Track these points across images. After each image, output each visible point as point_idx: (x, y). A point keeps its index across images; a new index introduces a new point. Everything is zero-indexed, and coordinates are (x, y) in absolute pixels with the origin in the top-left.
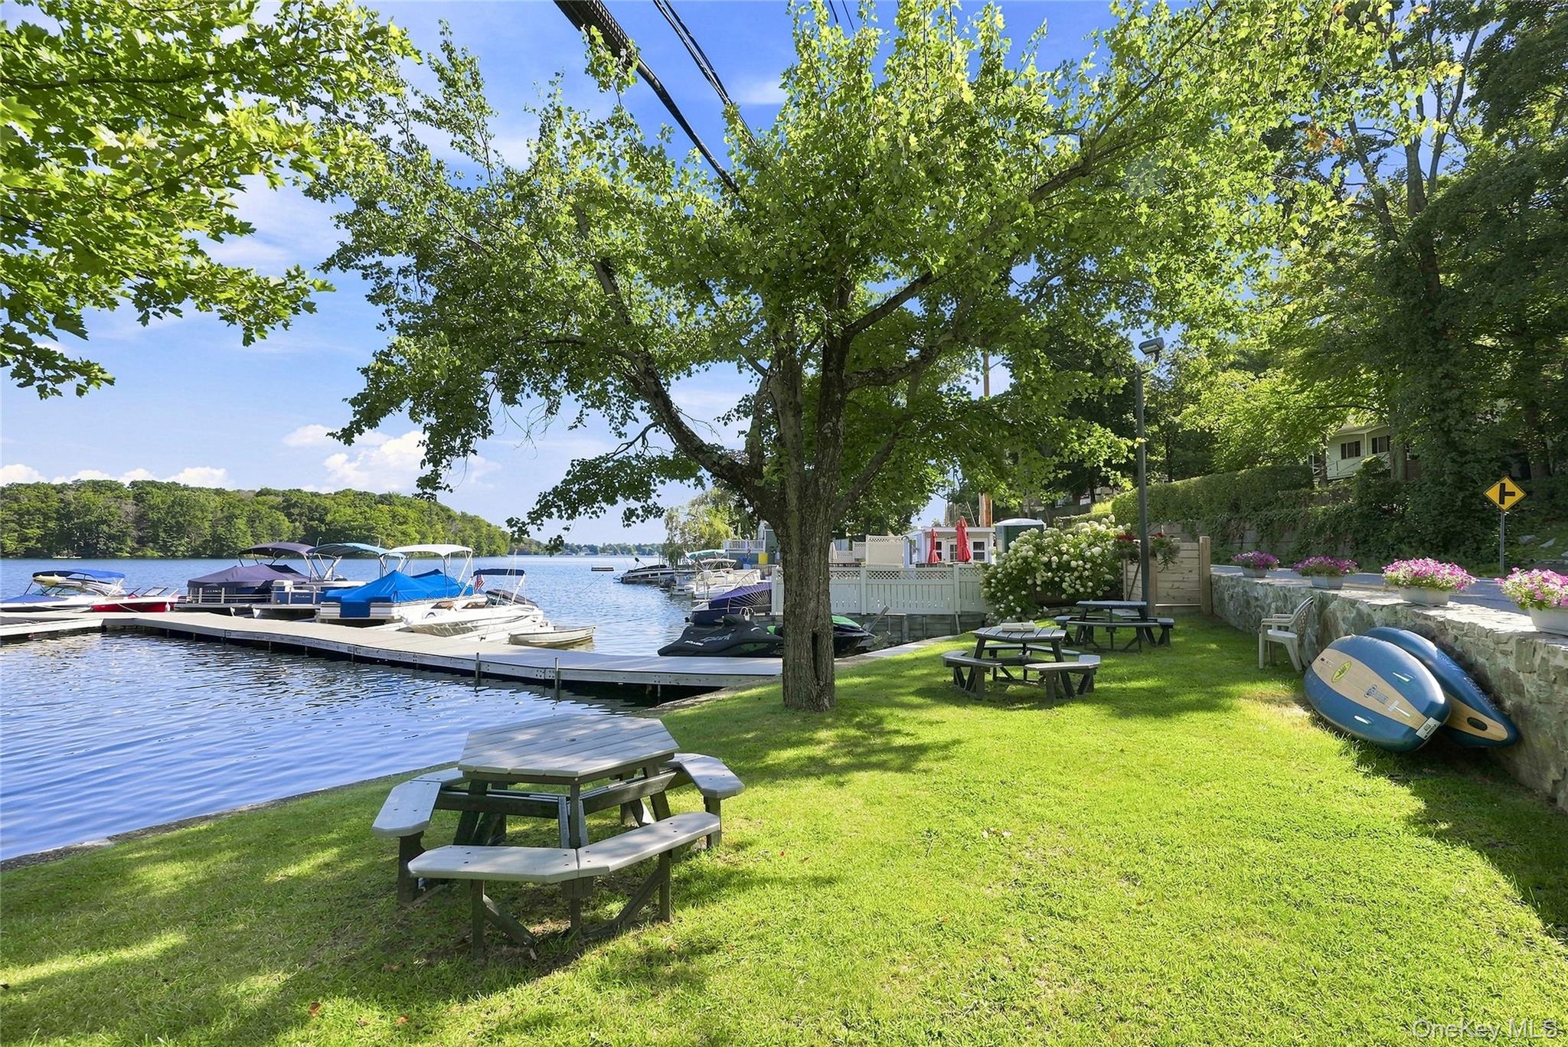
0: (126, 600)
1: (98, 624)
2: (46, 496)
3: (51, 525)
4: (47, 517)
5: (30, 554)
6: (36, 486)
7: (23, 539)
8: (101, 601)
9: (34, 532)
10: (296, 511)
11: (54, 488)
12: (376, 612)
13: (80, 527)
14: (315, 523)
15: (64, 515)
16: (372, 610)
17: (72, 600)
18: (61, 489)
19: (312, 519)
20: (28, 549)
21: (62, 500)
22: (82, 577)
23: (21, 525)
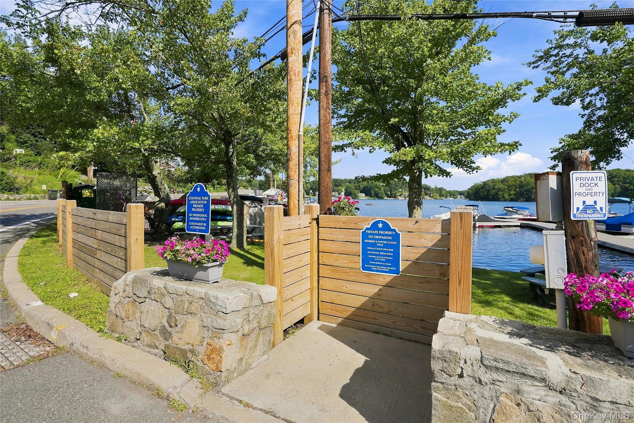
0: (529, 217)
1: (519, 224)
2: (516, 180)
3: (518, 190)
4: (516, 187)
5: (512, 200)
6: (512, 177)
7: (510, 195)
8: (521, 217)
9: (513, 192)
10: (616, 179)
11: (518, 177)
12: (624, 229)
13: (526, 190)
14: (627, 185)
15: (521, 186)
16: (622, 228)
17: (514, 216)
18: (520, 177)
19: (625, 183)
20: (511, 198)
21: (520, 181)
22: (516, 209)
23: (509, 190)
